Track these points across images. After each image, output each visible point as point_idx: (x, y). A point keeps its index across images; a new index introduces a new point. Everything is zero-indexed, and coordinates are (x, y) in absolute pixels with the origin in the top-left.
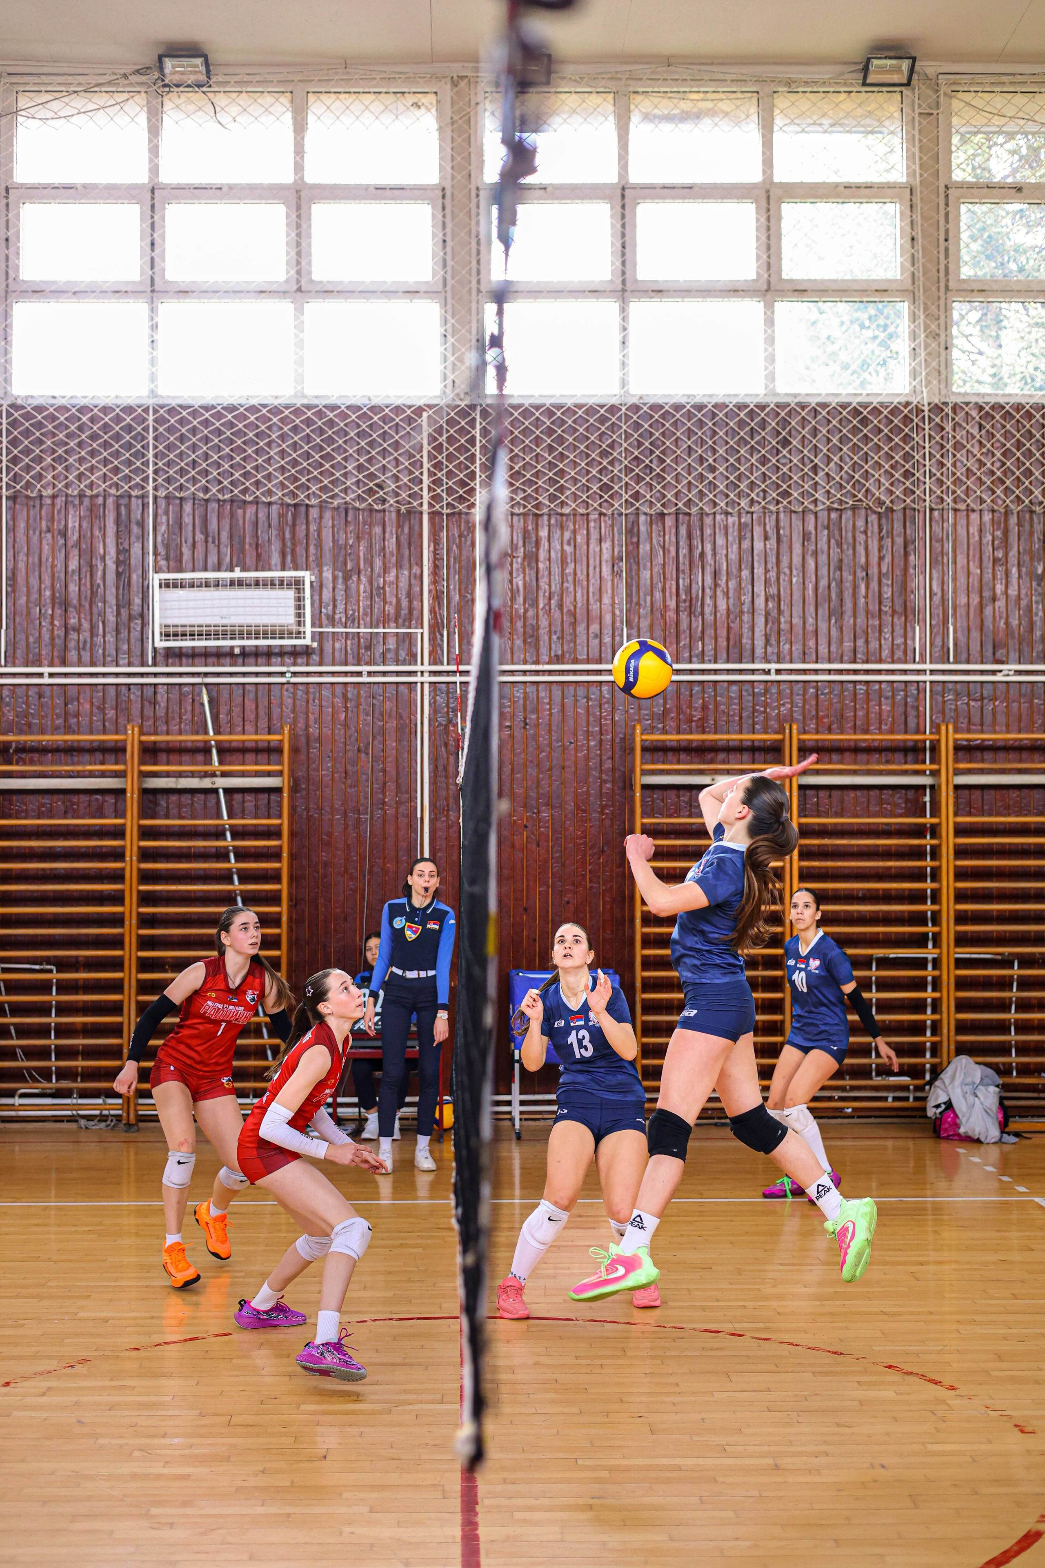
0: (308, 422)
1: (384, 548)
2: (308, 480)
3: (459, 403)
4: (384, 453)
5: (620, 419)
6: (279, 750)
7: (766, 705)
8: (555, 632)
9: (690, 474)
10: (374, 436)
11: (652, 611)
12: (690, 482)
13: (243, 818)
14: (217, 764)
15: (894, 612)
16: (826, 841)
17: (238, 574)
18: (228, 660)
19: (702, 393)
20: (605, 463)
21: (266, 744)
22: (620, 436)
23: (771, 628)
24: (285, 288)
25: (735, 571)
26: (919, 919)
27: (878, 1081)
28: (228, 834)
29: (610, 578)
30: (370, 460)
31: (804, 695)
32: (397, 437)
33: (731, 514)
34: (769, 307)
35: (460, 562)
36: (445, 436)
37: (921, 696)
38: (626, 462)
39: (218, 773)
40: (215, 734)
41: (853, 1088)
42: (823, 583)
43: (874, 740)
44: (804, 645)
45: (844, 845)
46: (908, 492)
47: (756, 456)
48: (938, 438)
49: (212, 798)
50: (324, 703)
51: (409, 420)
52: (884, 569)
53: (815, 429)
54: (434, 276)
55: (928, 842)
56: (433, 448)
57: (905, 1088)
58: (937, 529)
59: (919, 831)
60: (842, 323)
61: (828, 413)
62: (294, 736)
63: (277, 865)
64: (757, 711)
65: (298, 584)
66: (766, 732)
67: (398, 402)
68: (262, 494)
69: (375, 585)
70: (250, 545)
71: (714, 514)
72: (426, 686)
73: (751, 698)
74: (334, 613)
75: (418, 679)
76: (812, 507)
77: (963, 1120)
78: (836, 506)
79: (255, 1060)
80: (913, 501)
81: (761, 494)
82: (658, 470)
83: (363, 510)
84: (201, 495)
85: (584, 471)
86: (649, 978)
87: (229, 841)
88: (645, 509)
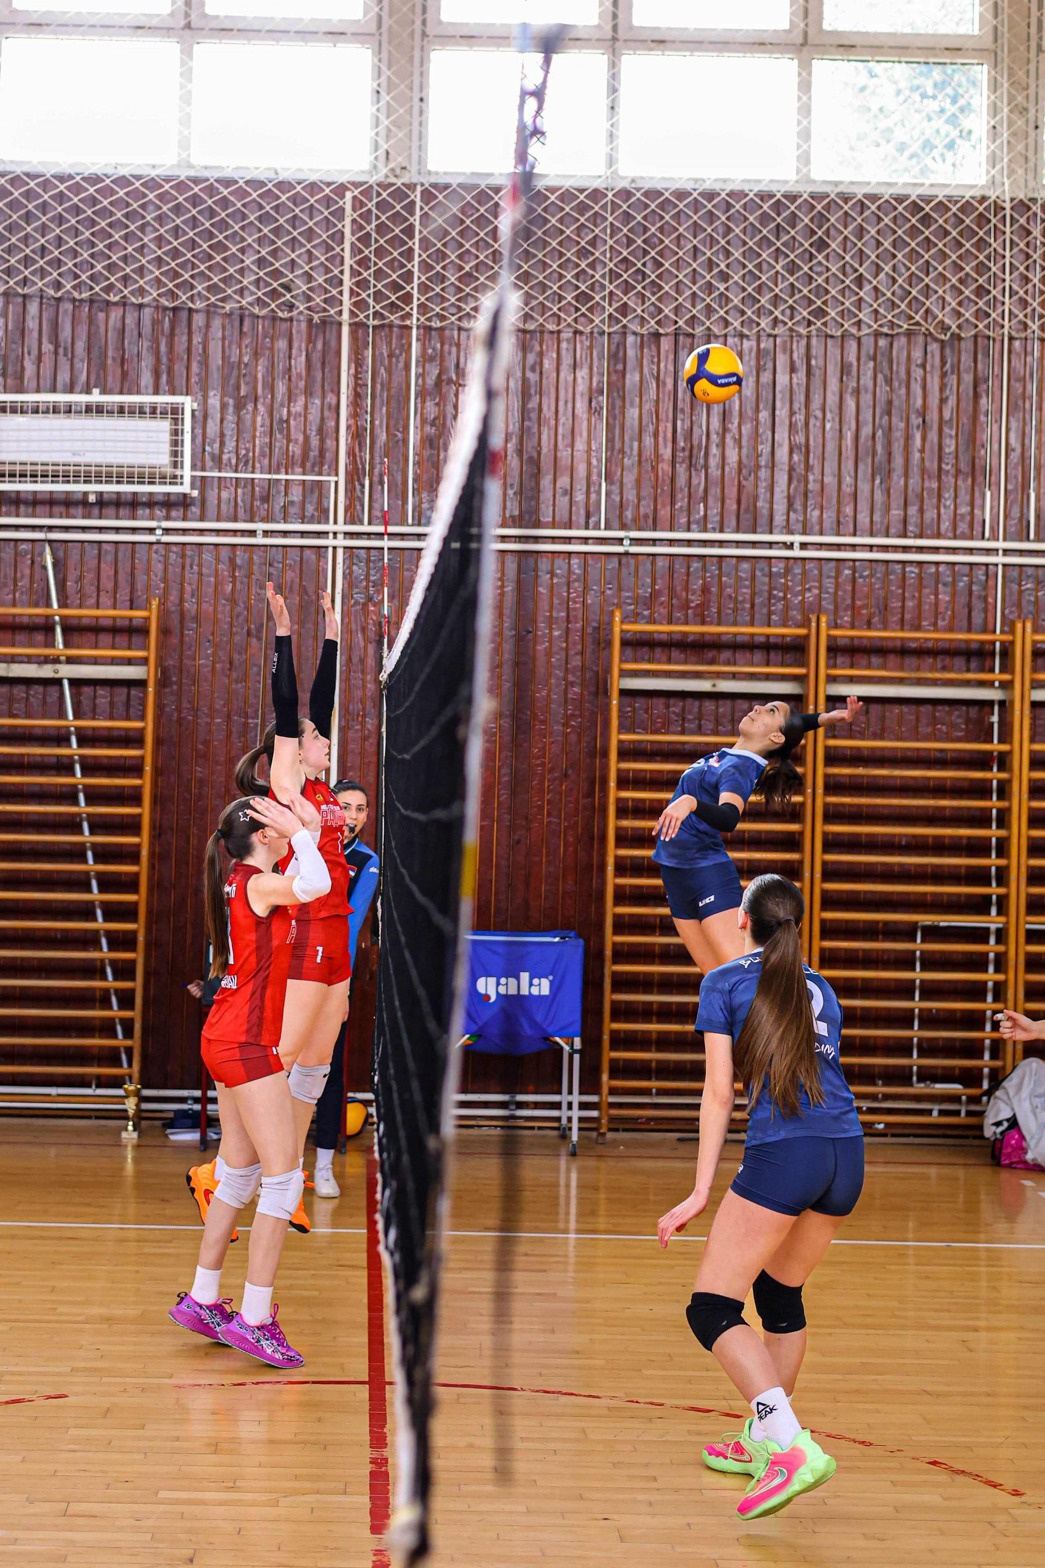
0: (195, 200)
1: (290, 369)
2: (192, 277)
3: (392, 180)
4: (293, 243)
5: (604, 207)
6: (143, 631)
7: (786, 589)
8: (512, 486)
9: (694, 283)
10: (281, 221)
11: (640, 461)
12: (694, 294)
13: (94, 718)
14: (61, 646)
15: (958, 472)
16: (861, 771)
17: (96, 397)
18: (80, 510)
19: (713, 177)
20: (583, 266)
21: (127, 623)
22: (604, 230)
23: (796, 488)
24: (170, 23)
25: (750, 412)
26: (980, 877)
27: (919, 1088)
28: (74, 740)
29: (585, 416)
30: (274, 253)
31: (837, 578)
32: (311, 224)
33: (747, 337)
34: (805, 67)
35: (389, 390)
36: (374, 224)
37: (991, 582)
38: (611, 265)
39: (63, 658)
40: (60, 606)
41: (887, 1097)
42: (866, 431)
43: (926, 640)
44: (839, 512)
45: (884, 777)
46: (982, 315)
47: (782, 262)
48: (1022, 245)
49: (53, 690)
50: (204, 570)
51: (328, 201)
52: (947, 415)
53: (861, 228)
54: (365, 16)
55: (994, 775)
56: (358, 239)
57: (955, 1098)
58: (1017, 364)
59: (982, 761)
60: (899, 92)
61: (879, 208)
62: (164, 613)
63: (137, 782)
64: (775, 597)
65: (175, 412)
66: (785, 625)
67: (314, 177)
68: (132, 293)
69: (276, 417)
70: (114, 359)
71: (726, 336)
72: (340, 552)
73: (766, 580)
74: (221, 452)
75: (329, 542)
76: (854, 331)
77: (1031, 1142)
78: (885, 330)
79: (101, 1037)
80: (988, 327)
81: (788, 312)
82: (653, 277)
83: (263, 317)
84: (51, 292)
85: (556, 275)
86: (622, 944)
87: (74, 749)
88: (634, 327)
